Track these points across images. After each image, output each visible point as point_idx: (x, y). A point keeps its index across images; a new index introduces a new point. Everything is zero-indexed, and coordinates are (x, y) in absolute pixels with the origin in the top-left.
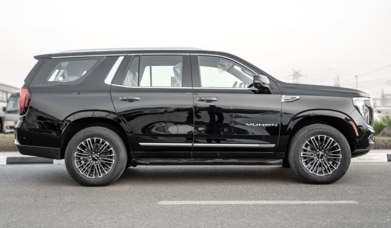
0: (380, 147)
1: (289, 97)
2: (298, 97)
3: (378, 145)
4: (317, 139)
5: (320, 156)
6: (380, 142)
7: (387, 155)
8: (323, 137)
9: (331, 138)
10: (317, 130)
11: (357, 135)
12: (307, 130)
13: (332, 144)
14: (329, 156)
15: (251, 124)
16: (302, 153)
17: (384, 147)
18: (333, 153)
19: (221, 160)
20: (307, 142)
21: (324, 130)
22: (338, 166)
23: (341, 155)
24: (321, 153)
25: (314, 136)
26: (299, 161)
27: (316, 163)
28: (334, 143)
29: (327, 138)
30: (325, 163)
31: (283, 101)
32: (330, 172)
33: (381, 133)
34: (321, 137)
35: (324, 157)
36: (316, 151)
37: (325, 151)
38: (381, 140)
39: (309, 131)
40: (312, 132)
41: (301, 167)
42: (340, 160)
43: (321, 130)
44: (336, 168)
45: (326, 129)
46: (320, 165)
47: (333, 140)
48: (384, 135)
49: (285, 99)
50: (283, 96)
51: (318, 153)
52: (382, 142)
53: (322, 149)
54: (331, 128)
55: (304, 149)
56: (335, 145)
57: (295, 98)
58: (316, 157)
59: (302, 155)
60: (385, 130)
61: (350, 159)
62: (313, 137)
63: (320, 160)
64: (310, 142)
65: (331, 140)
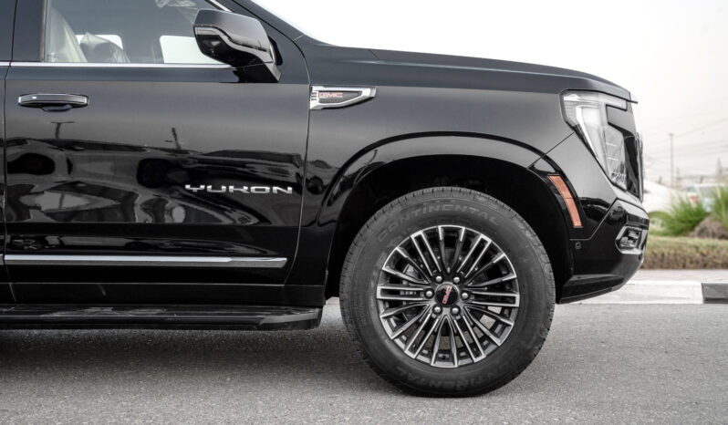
0: (688, 264)
1: (336, 94)
2: (366, 92)
3: (684, 259)
4: (433, 237)
5: (445, 299)
6: (690, 251)
7: (703, 286)
8: (457, 231)
9: (482, 236)
10: (431, 208)
11: (577, 223)
12: (398, 209)
13: (487, 257)
14: (478, 297)
15: (202, 187)
16: (379, 288)
17: (698, 262)
18: (492, 288)
19: (108, 312)
20: (397, 249)
21: (458, 207)
22: (508, 332)
23: (517, 296)
24: (449, 287)
25: (421, 227)
26: (368, 318)
27: (432, 320)
28: (492, 250)
29: (470, 236)
30: (461, 322)
31: (314, 104)
32: (477, 354)
33: (697, 229)
34: (446, 231)
35: (460, 303)
36: (433, 279)
37: (463, 280)
38: (690, 246)
39: (403, 212)
40: (416, 212)
41: (376, 336)
42: (514, 313)
43: (446, 208)
44: (498, 342)
45: (462, 204)
46: (446, 330)
47: (489, 241)
48: (702, 233)
49: (322, 101)
50: (315, 89)
51: (438, 288)
52: (694, 251)
53: (454, 274)
54: (482, 198)
55: (387, 274)
56: (496, 260)
57: (359, 93)
58: (432, 303)
59: (379, 296)
60: (706, 222)
61: (549, 308)
62: (420, 233)
63: (446, 311)
64: (409, 247)
65: (483, 242)
